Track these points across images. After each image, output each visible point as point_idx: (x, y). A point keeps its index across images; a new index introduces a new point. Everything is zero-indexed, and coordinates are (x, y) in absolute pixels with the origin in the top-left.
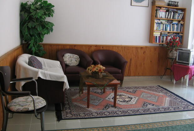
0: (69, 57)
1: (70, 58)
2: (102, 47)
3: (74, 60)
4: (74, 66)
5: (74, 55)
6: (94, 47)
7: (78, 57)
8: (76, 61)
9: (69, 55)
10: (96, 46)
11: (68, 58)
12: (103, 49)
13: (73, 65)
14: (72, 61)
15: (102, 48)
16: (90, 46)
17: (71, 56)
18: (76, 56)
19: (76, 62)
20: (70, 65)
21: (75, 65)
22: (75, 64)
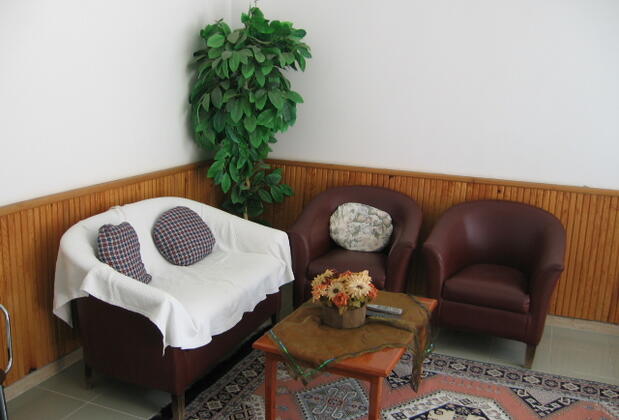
0: (353, 216)
1: (355, 220)
2: (495, 189)
3: (367, 230)
4: (363, 252)
5: (375, 210)
6: (465, 185)
7: (389, 218)
8: (377, 235)
9: (353, 211)
10: (473, 182)
11: (346, 219)
12: (501, 196)
13: (359, 249)
14: (360, 235)
15: (499, 191)
16: (450, 181)
17: (359, 214)
18: (381, 216)
19: (373, 237)
20: (348, 248)
21: (368, 249)
22: (370, 246)
